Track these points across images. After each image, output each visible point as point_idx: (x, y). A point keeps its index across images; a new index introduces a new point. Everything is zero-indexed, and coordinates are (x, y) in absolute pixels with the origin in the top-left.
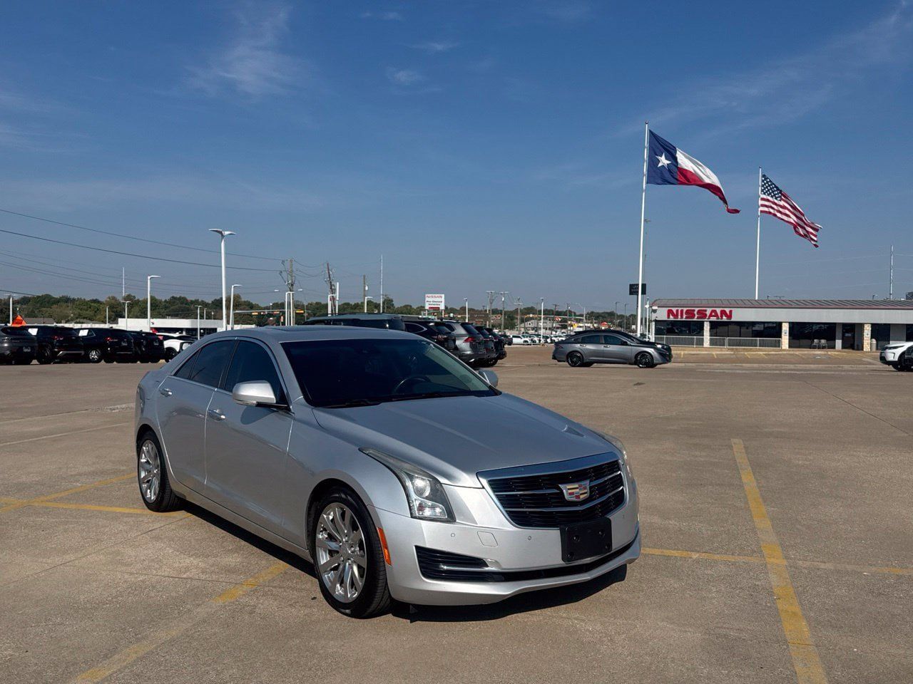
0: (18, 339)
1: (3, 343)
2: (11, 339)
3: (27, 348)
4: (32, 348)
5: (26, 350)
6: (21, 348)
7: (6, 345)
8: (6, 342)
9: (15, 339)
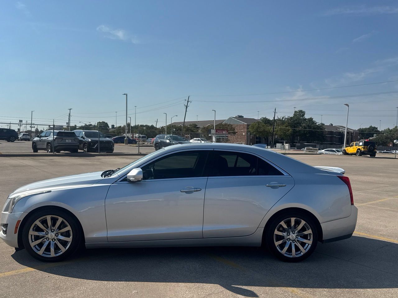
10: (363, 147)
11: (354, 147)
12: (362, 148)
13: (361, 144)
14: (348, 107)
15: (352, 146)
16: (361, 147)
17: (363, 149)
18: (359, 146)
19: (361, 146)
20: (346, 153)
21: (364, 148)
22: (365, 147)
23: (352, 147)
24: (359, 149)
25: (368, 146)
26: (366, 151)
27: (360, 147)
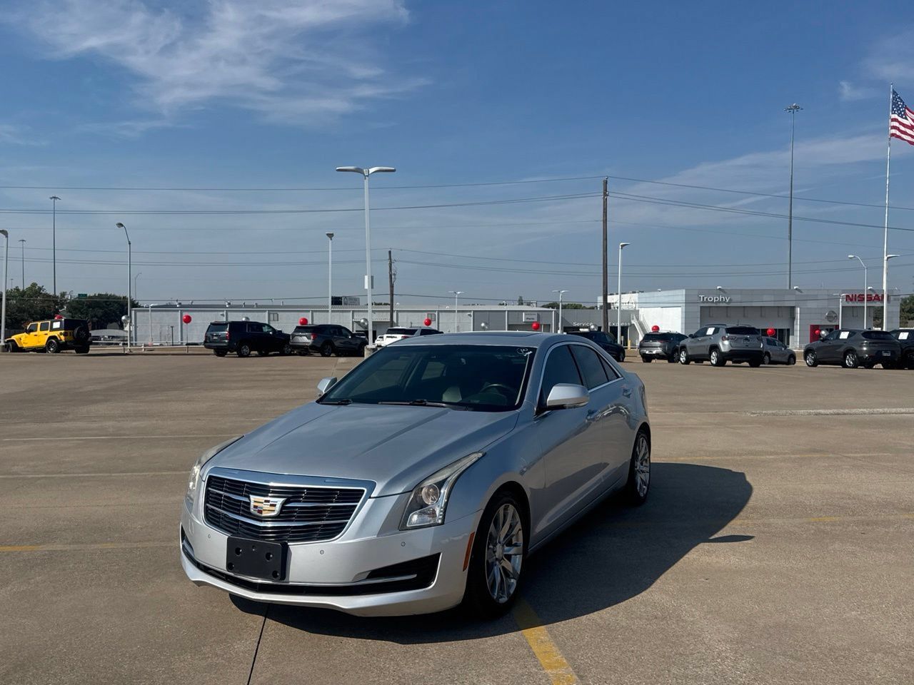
0: (876, 343)
1: (861, 346)
2: (870, 343)
3: (886, 352)
4: (893, 352)
5: (885, 355)
6: (879, 352)
7: (865, 349)
8: (865, 346)
9: (873, 343)
10: (63, 332)
11: (38, 332)
12: (61, 334)
13: (56, 325)
14: (7, 237)
15: (32, 331)
16: (59, 332)
17: (63, 337)
18: (52, 330)
19: (57, 329)
20: (16, 349)
21: (65, 335)
22: (69, 332)
23: (32, 334)
24: (54, 337)
25: (74, 329)
26: (70, 342)
27: (56, 334)
